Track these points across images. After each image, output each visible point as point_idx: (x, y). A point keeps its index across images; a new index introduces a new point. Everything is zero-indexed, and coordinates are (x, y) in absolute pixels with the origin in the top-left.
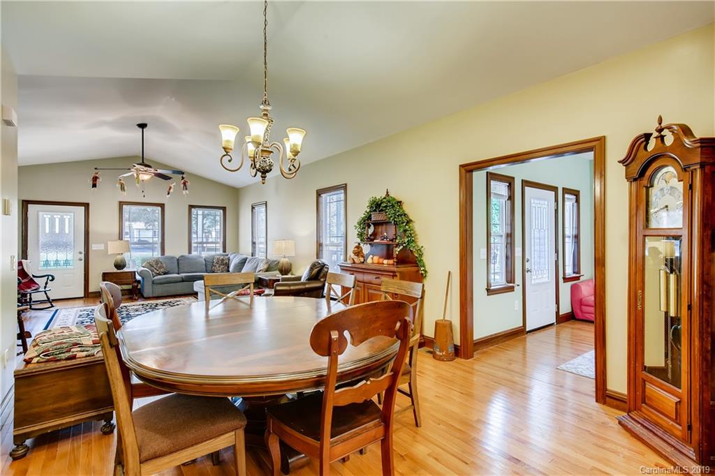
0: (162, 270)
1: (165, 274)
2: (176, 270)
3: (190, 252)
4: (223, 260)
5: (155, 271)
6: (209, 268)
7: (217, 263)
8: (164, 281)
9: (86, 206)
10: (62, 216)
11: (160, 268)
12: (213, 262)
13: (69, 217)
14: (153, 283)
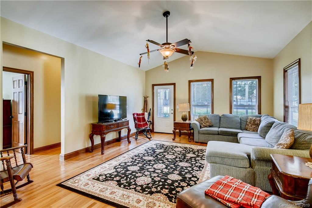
0: (208, 124)
1: (210, 126)
2: (218, 125)
3: (231, 113)
4: (255, 121)
5: (204, 124)
6: (243, 126)
7: (250, 123)
8: (206, 132)
9: (174, 84)
10: (165, 91)
11: (207, 122)
12: (247, 122)
13: (168, 91)
14: (199, 133)
